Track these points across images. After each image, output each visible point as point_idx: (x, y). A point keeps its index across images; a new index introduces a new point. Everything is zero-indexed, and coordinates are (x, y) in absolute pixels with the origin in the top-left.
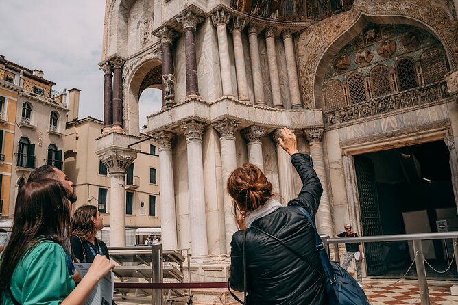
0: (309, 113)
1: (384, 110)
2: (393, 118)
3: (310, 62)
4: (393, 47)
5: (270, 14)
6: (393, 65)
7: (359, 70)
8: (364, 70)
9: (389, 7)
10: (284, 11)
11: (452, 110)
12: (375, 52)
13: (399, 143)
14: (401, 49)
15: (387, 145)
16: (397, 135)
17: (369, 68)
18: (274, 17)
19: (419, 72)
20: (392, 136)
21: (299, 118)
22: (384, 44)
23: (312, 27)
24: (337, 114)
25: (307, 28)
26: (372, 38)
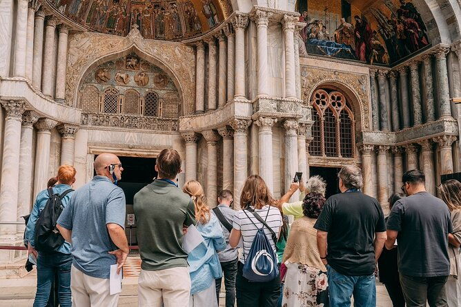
0: (72, 110)
1: (129, 126)
2: (136, 134)
3: (79, 63)
4: (146, 80)
5: (60, 5)
6: (143, 94)
7: (117, 87)
8: (121, 89)
9: (155, 51)
10: (70, 8)
11: (175, 140)
12: (132, 78)
13: (136, 154)
14: (151, 84)
15: (126, 154)
16: (137, 148)
17: (125, 88)
18: (62, 9)
19: (160, 107)
20: (132, 148)
21: (63, 112)
22: (140, 74)
23: (88, 33)
24: (90, 117)
25: (83, 32)
26: (132, 66)
